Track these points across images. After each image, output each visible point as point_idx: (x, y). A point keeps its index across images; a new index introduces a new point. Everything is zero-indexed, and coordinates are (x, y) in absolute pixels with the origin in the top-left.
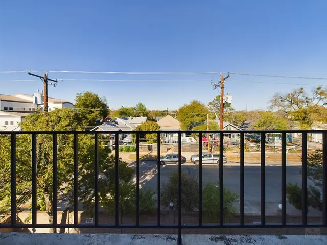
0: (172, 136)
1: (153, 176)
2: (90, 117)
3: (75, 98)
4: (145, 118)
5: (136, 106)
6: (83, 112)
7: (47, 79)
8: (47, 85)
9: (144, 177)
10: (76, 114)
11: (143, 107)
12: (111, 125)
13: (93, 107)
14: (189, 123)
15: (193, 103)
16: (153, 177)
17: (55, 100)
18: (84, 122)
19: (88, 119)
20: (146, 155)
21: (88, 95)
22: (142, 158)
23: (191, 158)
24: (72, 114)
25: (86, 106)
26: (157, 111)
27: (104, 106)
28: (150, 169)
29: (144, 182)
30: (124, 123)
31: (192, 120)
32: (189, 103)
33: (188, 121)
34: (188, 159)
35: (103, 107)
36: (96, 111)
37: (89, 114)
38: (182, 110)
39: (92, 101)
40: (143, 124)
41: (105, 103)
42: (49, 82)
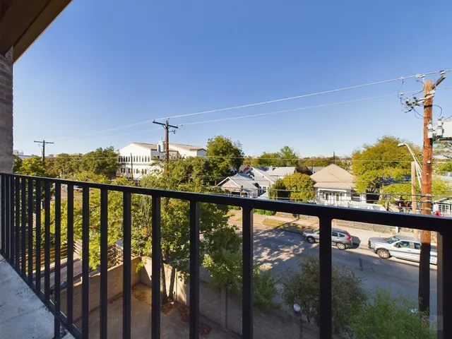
0: (338, 200)
1: (292, 256)
2: (221, 166)
3: (207, 144)
4: (293, 169)
5: (280, 152)
6: (214, 161)
7: (168, 126)
8: (168, 132)
9: (278, 255)
10: (206, 162)
11: (291, 152)
12: (245, 176)
13: (224, 153)
14: (374, 179)
15: (383, 142)
16: (292, 258)
17: (192, 148)
18: (214, 171)
19: (219, 168)
20: (289, 224)
21: (219, 140)
22: (282, 227)
23: (370, 242)
24: (203, 163)
25: (217, 153)
26: (319, 158)
27: (237, 152)
28: (289, 245)
29: (276, 261)
30: (262, 175)
31: (380, 173)
32: (373, 143)
33: (372, 175)
34: (364, 243)
35: (235, 154)
36: (228, 159)
37: (220, 162)
38: (357, 155)
39: (223, 147)
40: (287, 176)
41: (239, 148)
42: (170, 129)
